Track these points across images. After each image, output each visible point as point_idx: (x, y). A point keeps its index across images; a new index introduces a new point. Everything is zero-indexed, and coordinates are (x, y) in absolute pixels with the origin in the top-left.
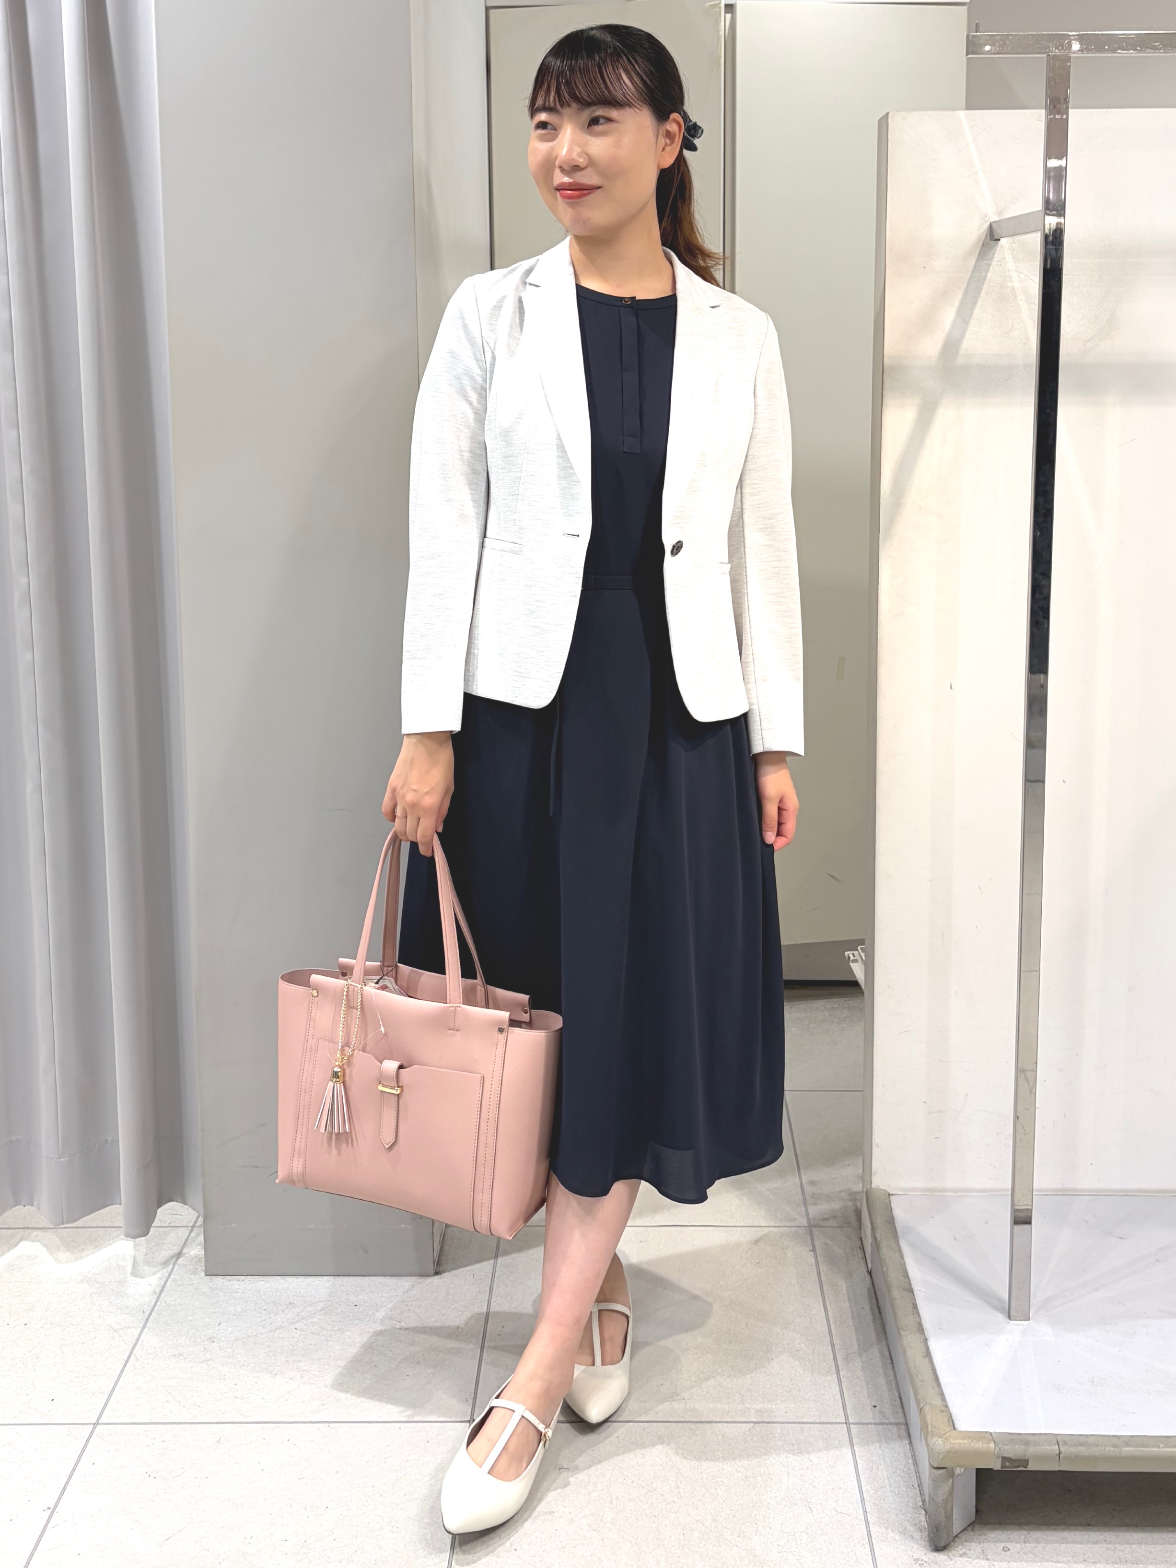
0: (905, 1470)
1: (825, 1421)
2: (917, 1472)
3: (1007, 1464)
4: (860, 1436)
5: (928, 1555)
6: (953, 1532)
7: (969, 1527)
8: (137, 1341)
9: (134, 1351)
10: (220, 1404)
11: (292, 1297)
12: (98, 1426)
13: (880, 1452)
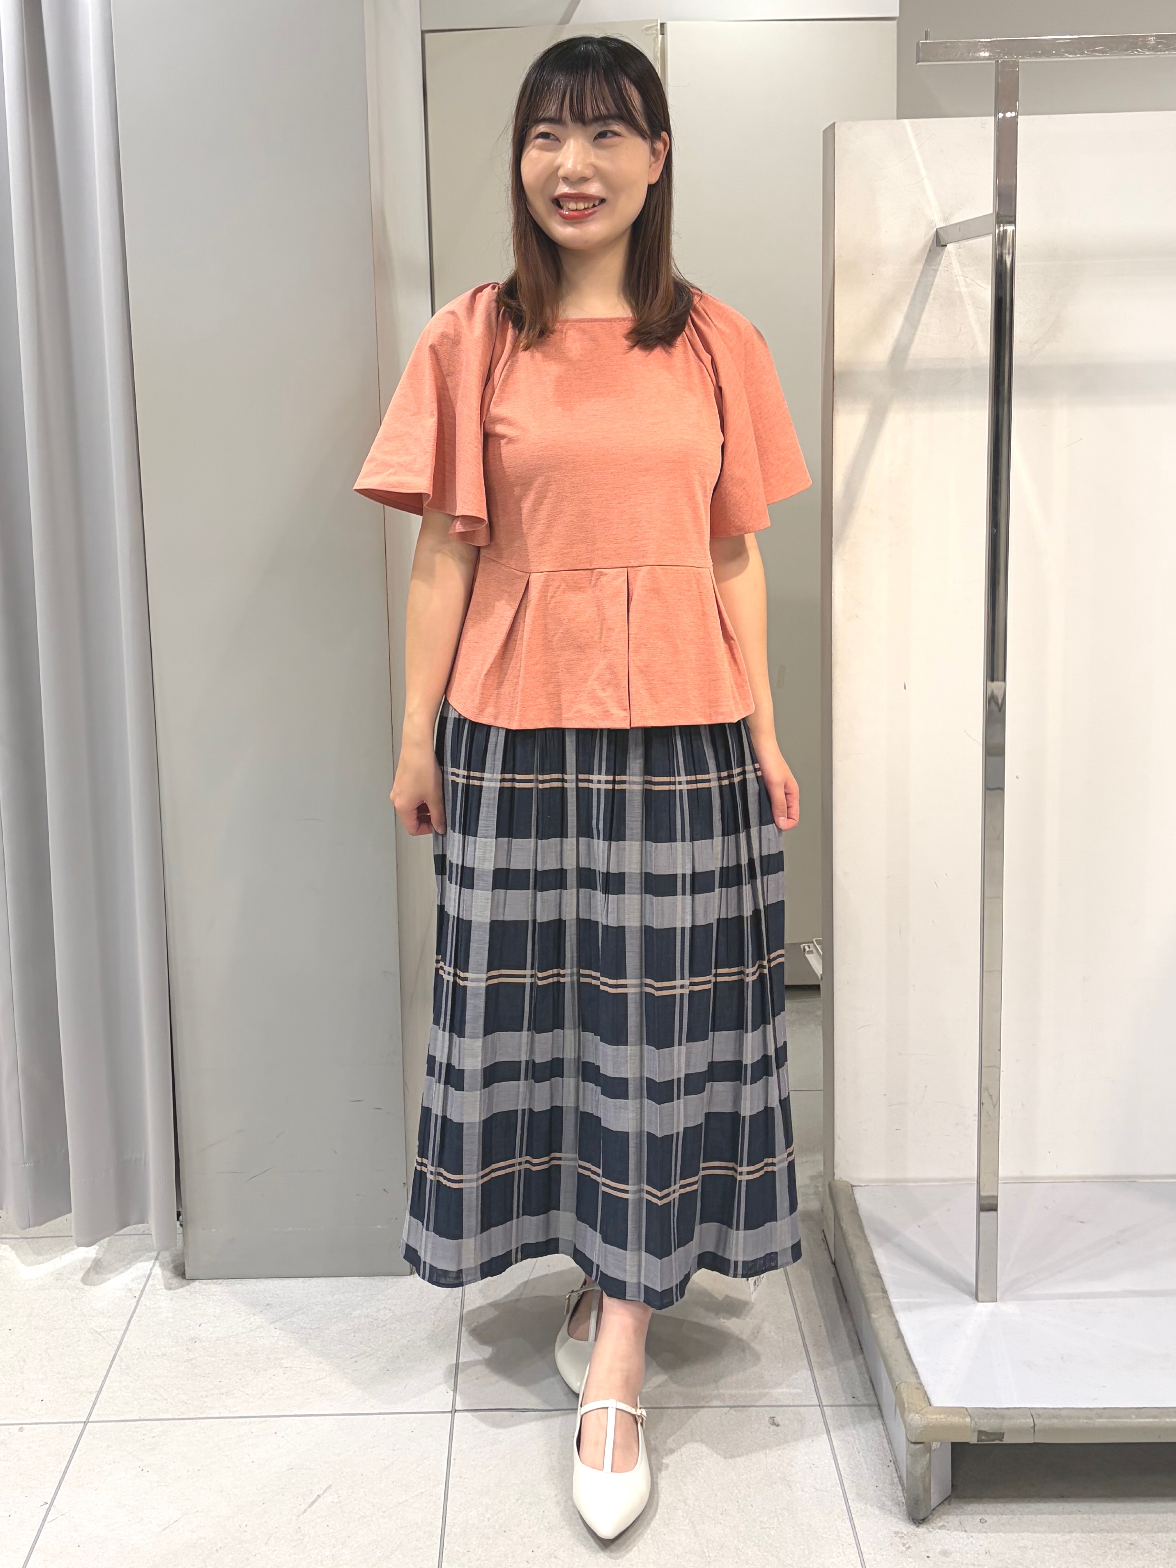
0: (880, 1448)
1: (798, 1404)
2: (892, 1450)
3: (983, 1438)
4: (834, 1417)
5: (907, 1528)
6: (930, 1505)
7: (947, 1500)
8: (121, 1343)
9: (119, 1353)
10: (206, 1400)
11: (269, 1299)
12: (88, 1424)
13: (855, 1432)
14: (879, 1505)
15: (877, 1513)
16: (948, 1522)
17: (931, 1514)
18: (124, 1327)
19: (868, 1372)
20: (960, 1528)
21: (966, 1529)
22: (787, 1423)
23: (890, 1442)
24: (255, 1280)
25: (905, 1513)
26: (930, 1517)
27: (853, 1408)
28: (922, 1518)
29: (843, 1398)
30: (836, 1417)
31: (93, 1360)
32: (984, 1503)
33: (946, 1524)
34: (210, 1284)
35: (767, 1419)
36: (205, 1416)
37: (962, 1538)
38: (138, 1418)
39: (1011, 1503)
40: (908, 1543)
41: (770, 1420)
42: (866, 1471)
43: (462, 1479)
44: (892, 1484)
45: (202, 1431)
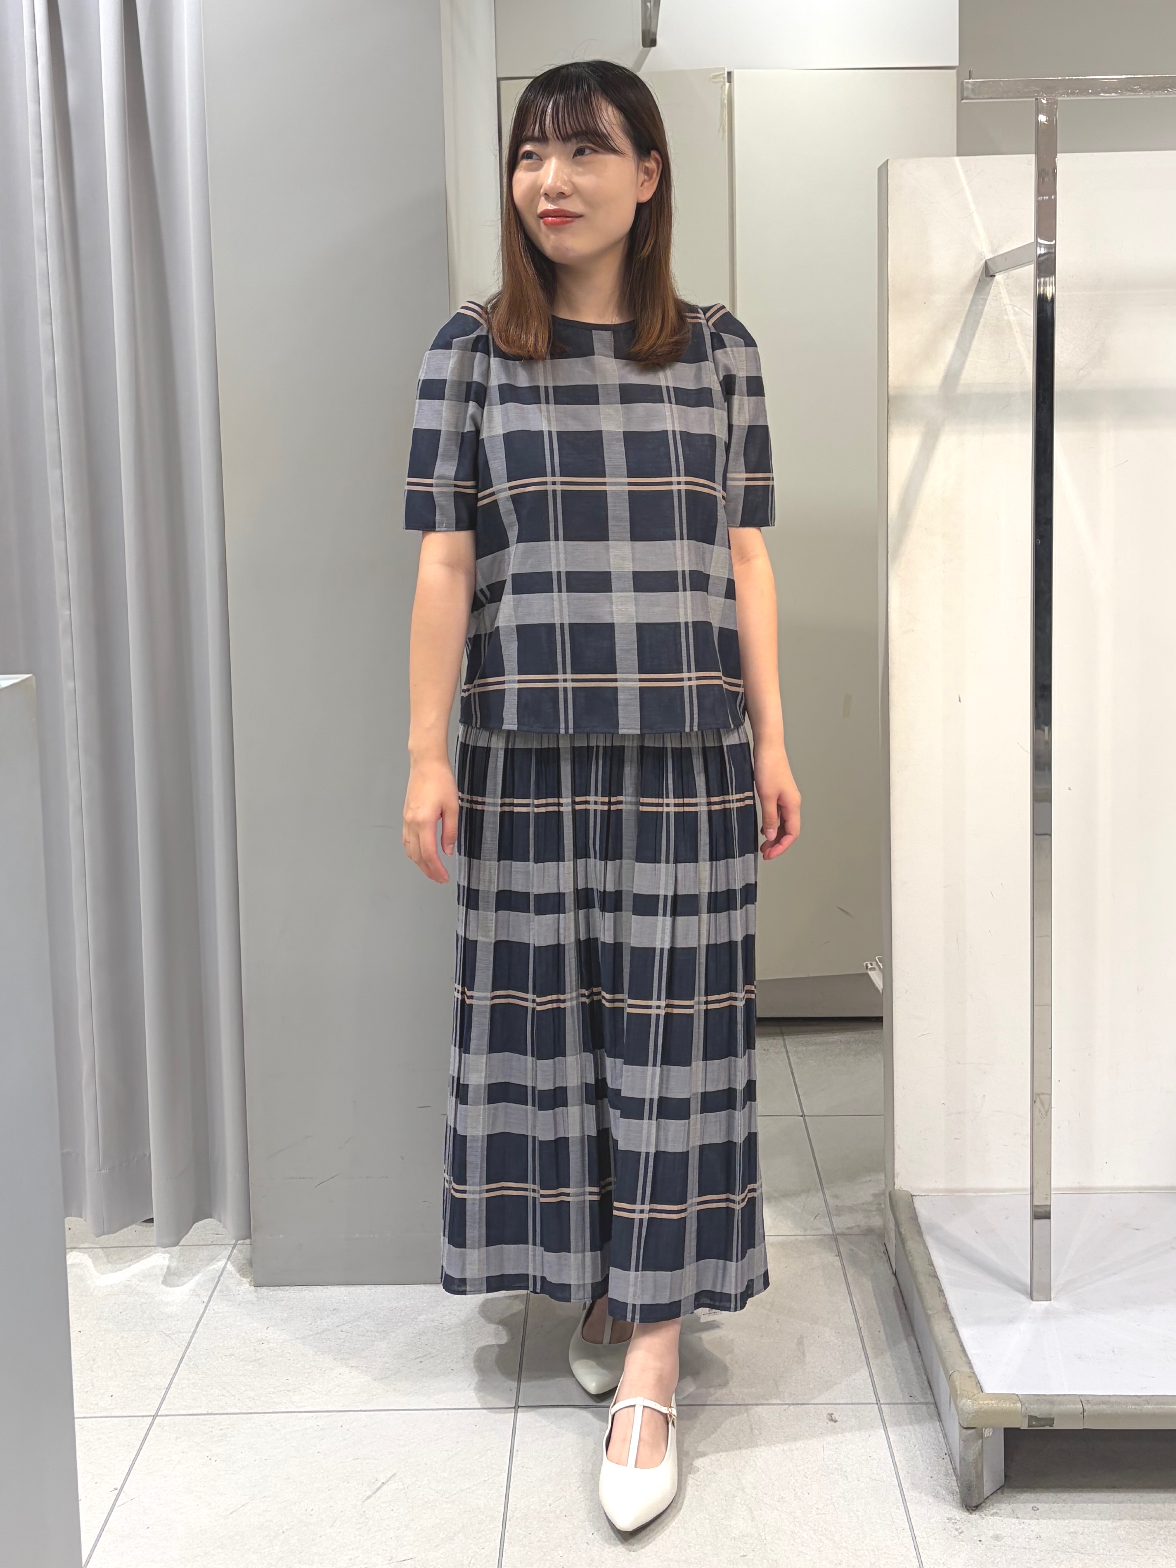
0: (936, 1441)
1: (857, 1401)
2: (947, 1444)
3: (1034, 1423)
4: (891, 1414)
5: (960, 1515)
6: (983, 1493)
7: (1001, 1489)
8: (189, 1343)
9: (187, 1353)
10: (273, 1396)
11: (336, 1304)
12: (157, 1418)
13: (911, 1427)
14: (934, 1494)
15: (931, 1501)
16: (1000, 1510)
17: (984, 1502)
18: (193, 1330)
19: (926, 1373)
20: (1013, 1515)
21: (1019, 1516)
22: (845, 1419)
23: (945, 1436)
24: (321, 1287)
25: (959, 1501)
26: (983, 1505)
27: (910, 1406)
28: (975, 1504)
29: (901, 1397)
30: (894, 1414)
31: (161, 1360)
32: (1037, 1493)
33: (998, 1511)
34: (278, 1290)
35: (825, 1416)
36: (272, 1411)
37: (1014, 1524)
38: (206, 1412)
39: (1062, 1492)
40: (960, 1528)
41: (828, 1416)
42: (921, 1462)
43: (524, 1468)
44: (947, 1475)
45: (269, 1425)
